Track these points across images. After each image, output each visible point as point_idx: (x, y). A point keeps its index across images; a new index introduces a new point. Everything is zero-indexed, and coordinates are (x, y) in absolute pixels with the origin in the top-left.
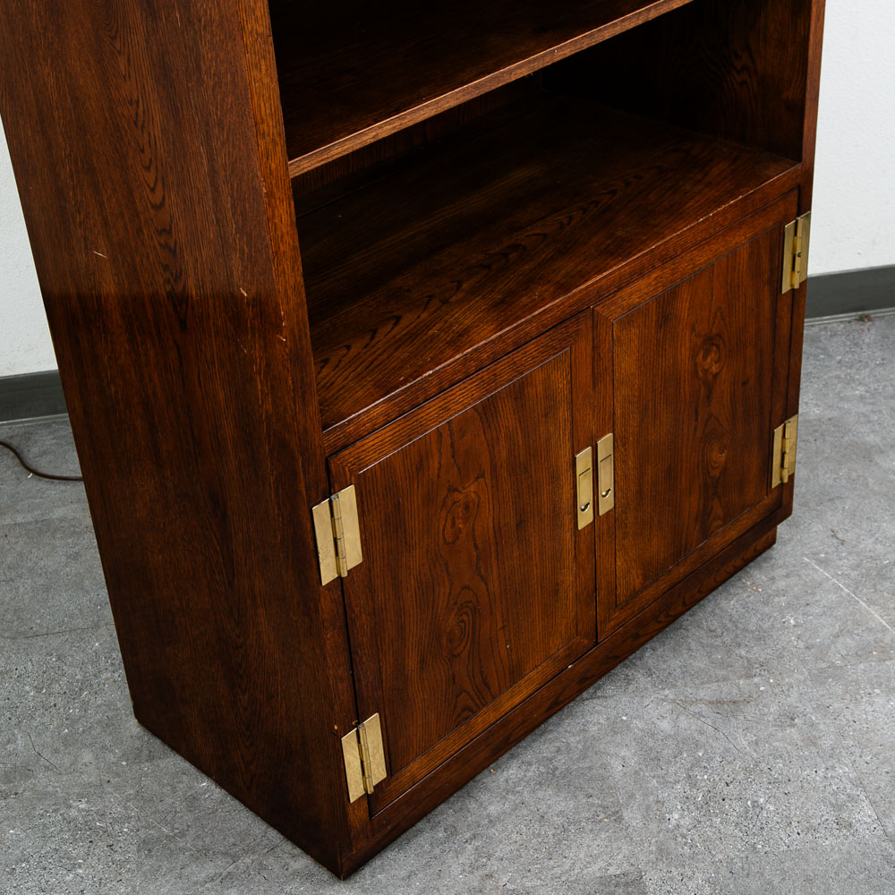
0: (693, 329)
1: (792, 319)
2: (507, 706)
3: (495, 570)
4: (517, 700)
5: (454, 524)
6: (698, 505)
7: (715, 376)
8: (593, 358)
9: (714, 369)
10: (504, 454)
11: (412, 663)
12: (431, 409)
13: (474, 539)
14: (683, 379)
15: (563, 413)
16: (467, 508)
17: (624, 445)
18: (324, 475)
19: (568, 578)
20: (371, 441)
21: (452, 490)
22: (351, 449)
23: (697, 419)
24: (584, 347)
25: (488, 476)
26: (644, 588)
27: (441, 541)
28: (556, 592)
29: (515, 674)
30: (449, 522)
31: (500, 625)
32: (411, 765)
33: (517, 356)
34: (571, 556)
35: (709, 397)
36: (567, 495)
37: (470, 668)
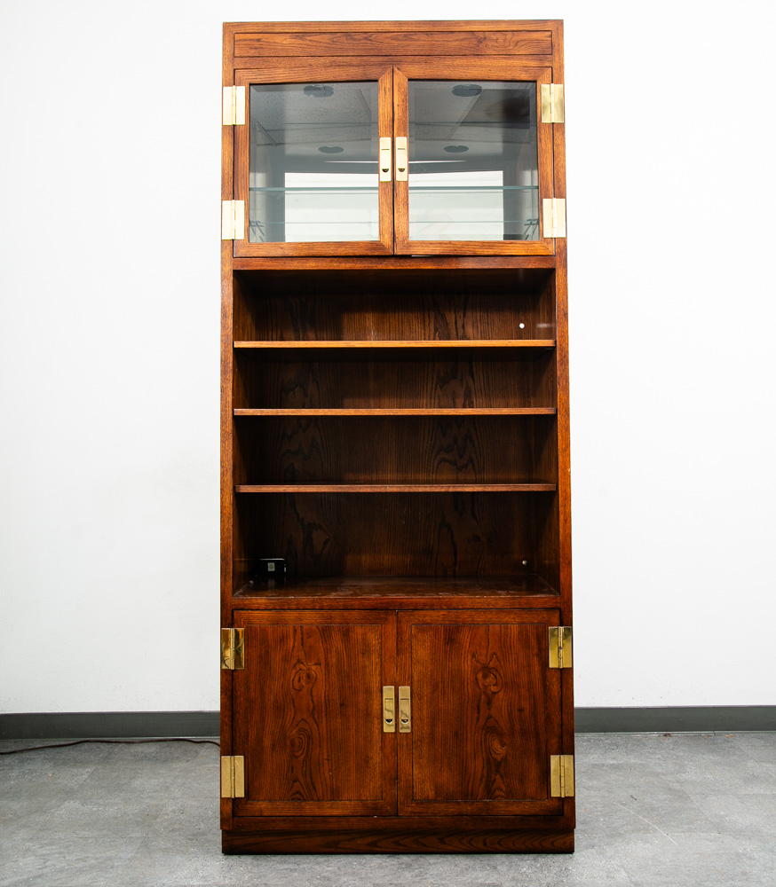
0: (473, 656)
1: (561, 687)
2: (328, 812)
3: (324, 722)
4: (336, 812)
5: (299, 681)
6: (483, 770)
7: (494, 693)
8: (397, 639)
9: (493, 689)
10: (334, 660)
11: (267, 742)
12: (291, 615)
13: (312, 696)
14: (466, 682)
15: (375, 658)
16: (309, 676)
17: (420, 699)
18: (230, 616)
19: (376, 758)
20: (256, 613)
21: (299, 661)
22: (245, 611)
23: (479, 713)
24: (391, 629)
25: (323, 666)
26: (435, 801)
27: (291, 686)
28: (367, 762)
29: (335, 795)
30: (296, 678)
31: (325, 757)
32: (261, 802)
33: (346, 613)
34: (379, 745)
35: (489, 703)
36: (376, 706)
37: (304, 769)
